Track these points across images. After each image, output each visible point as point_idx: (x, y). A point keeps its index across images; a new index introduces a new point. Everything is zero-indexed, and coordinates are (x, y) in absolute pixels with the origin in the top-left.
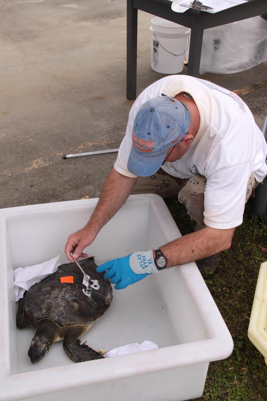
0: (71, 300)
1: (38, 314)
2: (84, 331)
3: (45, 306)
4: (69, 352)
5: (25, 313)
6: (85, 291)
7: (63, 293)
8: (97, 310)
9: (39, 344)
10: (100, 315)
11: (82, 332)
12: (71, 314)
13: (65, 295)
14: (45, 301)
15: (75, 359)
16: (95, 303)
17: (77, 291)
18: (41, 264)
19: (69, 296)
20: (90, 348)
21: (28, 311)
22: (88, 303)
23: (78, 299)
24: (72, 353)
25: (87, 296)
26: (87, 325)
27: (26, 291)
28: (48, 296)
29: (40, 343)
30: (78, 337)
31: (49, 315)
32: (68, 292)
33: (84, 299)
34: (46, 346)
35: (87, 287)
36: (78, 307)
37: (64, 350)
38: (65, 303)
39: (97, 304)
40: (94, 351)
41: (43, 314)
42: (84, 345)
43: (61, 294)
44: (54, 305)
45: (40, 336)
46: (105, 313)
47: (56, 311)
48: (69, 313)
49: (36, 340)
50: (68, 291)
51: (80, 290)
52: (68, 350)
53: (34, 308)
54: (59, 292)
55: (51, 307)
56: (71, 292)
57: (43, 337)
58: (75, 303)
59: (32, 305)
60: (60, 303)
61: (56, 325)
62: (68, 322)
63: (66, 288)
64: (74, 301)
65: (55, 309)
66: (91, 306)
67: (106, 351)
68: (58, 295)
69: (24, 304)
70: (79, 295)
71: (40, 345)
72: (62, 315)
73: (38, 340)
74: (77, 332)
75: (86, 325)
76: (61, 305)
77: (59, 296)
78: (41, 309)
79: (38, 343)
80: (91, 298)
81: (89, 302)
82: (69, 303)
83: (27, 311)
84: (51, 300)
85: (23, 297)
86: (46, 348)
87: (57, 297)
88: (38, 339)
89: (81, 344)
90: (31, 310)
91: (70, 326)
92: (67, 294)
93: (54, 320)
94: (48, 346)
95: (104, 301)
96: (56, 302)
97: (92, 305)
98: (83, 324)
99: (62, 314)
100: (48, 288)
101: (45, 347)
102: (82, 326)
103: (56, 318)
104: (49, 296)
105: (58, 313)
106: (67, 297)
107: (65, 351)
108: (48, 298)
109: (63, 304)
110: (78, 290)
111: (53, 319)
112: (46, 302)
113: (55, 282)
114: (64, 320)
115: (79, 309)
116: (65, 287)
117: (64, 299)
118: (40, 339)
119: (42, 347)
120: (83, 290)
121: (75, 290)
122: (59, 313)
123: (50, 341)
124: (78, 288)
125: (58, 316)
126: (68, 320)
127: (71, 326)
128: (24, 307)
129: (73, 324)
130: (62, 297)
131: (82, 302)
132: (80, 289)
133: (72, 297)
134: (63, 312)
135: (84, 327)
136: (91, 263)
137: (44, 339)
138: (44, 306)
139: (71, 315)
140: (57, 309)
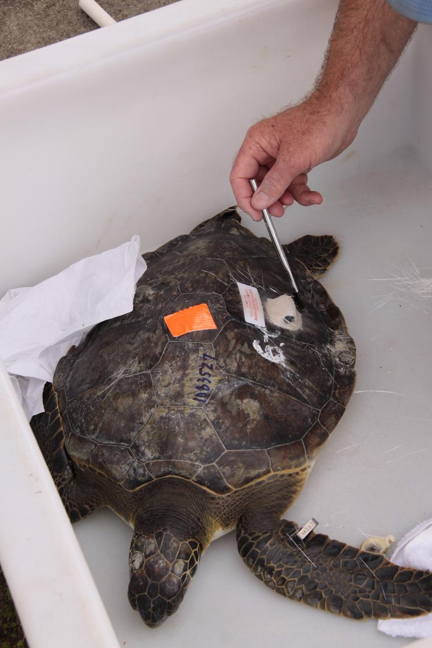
0: (232, 394)
1: (131, 465)
2: (298, 488)
3: (148, 433)
4: (270, 571)
5: (73, 466)
6: (263, 345)
7: (193, 374)
8: (321, 405)
9: (162, 563)
10: (333, 418)
11: (295, 492)
12: (244, 443)
13: (203, 380)
14: (140, 415)
15: (296, 591)
16: (308, 383)
17: (238, 356)
18: (62, 276)
19: (220, 381)
20: (334, 541)
21: (88, 461)
22: (285, 387)
23: (249, 382)
24: (280, 573)
25: (273, 364)
26: (303, 467)
27: (48, 385)
28: (144, 396)
29: (165, 560)
30: (282, 512)
31: (174, 465)
32: (211, 368)
33: (271, 378)
34: (186, 564)
35: (265, 330)
36: (261, 413)
37: (250, 566)
38: (215, 411)
39: (313, 383)
40: (353, 551)
41: (148, 465)
42: (312, 536)
43: (191, 380)
44: (178, 424)
45: (159, 536)
46: (346, 407)
47: (192, 444)
48: (236, 442)
49: (148, 553)
50: (210, 362)
51: (245, 348)
52: (263, 565)
53: (104, 446)
54: (181, 372)
55: (172, 434)
56: (221, 362)
57: (168, 539)
58: (245, 401)
59: (94, 437)
60: (199, 413)
61: (204, 492)
62: (241, 473)
63: (201, 354)
64: (242, 393)
65: (186, 439)
66: (299, 397)
67: (390, 542)
68: (183, 386)
69: (60, 436)
70: (250, 367)
71: (166, 568)
72: (217, 455)
73: (155, 548)
74: (278, 498)
75: (300, 465)
76: (205, 420)
77: (187, 390)
78: (136, 447)
79: (156, 562)
80: (288, 368)
81: (289, 385)
82: (229, 407)
83: (79, 459)
84: (162, 408)
85: (43, 411)
86: (188, 572)
87: (179, 395)
88: (152, 547)
89: (302, 535)
90: (95, 457)
91: (250, 484)
92: (210, 375)
93: (194, 478)
94: (192, 562)
95: (330, 365)
96: (182, 412)
97: (300, 391)
98: (290, 467)
99: (217, 450)
100: (135, 367)
101: (185, 570)
102: (290, 475)
103: (201, 469)
104: (151, 395)
105: (202, 450)
106: (212, 386)
107: (255, 570)
108: (150, 404)
109: (207, 413)
110: (241, 352)
111: (191, 475)
112: (144, 420)
113: (149, 339)
114: (227, 470)
115: (266, 417)
116: (196, 351)
117: (206, 396)
118: (159, 544)
119: (173, 571)
120: (256, 345)
121: (231, 353)
122: (205, 448)
123: (193, 545)
124: (236, 344)
125: (204, 461)
126: (241, 465)
127: (253, 483)
128: (62, 447)
129: (258, 476)
130: (199, 392)
131: (267, 392)
132: (246, 345)
133: (228, 381)
134: (218, 444)
135: (297, 473)
136: (234, 231)
137: (175, 545)
138: (144, 435)
139: (247, 448)
140: (193, 438)
